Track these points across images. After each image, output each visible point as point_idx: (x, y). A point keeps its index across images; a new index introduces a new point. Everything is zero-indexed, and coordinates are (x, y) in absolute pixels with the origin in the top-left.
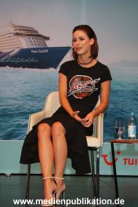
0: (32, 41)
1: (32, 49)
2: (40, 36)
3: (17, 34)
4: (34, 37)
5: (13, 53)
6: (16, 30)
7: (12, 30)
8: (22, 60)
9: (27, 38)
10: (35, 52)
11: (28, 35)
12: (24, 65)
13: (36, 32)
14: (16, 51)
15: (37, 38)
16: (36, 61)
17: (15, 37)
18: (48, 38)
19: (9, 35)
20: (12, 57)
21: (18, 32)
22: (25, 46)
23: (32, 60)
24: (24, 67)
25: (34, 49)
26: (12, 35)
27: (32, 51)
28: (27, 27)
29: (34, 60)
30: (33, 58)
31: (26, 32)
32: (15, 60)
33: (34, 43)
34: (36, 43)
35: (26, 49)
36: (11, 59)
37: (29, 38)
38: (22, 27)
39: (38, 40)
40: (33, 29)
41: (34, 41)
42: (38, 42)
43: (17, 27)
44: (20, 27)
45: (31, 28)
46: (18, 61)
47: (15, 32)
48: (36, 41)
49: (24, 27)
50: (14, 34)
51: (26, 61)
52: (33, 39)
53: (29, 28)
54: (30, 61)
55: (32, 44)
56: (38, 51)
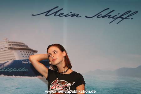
0: (23, 53)
1: (23, 60)
2: (29, 50)
3: (11, 48)
4: (25, 51)
5: (8, 64)
6: (10, 45)
7: (7, 45)
8: (14, 70)
9: (19, 51)
10: (25, 63)
11: (19, 49)
12: (17, 74)
13: (27, 46)
14: (10, 62)
15: (28, 51)
17: (10, 51)
18: (36, 52)
19: (4, 49)
20: (6, 68)
21: (12, 46)
22: (17, 58)
23: (23, 69)
24: (16, 75)
25: (25, 61)
26: (7, 49)
27: (23, 62)
28: (19, 43)
29: (25, 69)
30: (24, 68)
31: (18, 46)
32: (8, 69)
33: (25, 56)
34: (27, 55)
35: (18, 60)
36: (5, 69)
37: (21, 52)
38: (15, 42)
39: (28, 53)
40: (24, 44)
41: (25, 54)
42: (28, 54)
43: (11, 42)
44: (13, 42)
45: (23, 44)
46: (11, 71)
47: (9, 46)
48: (26, 54)
49: (17, 43)
50: (9, 48)
51: (18, 70)
52: (24, 52)
53: (21, 43)
54: (21, 70)
55: (23, 57)
56: (28, 62)
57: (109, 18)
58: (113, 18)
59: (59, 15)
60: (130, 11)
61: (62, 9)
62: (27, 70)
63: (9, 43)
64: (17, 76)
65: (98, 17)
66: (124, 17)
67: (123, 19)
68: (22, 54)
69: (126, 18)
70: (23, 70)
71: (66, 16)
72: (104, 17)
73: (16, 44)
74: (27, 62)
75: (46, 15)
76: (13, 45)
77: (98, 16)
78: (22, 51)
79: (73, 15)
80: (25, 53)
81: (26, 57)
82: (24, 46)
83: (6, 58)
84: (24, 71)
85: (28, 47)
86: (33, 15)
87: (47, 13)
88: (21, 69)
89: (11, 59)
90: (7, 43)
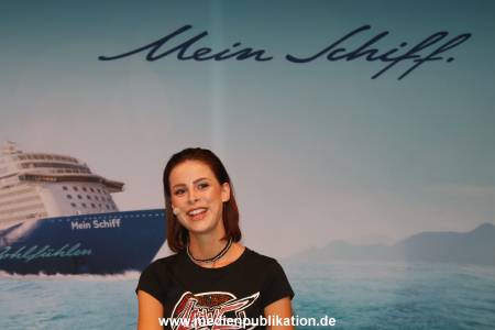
0: (74, 194)
1: (73, 219)
2: (95, 180)
3: (29, 178)
4: (79, 186)
5: (19, 232)
6: (26, 166)
7: (14, 167)
8: (45, 253)
9: (59, 186)
10: (80, 226)
11: (60, 180)
13: (85, 169)
14: (28, 225)
15: (88, 186)
16: (84, 252)
17: (26, 186)
18: (118, 187)
19: (4, 182)
20: (16, 246)
21: (31, 170)
22: (52, 212)
23: (75, 251)
24: (50, 272)
25: (80, 219)
26: (15, 180)
27: (74, 225)
28: (58, 158)
29: (81, 248)
30: (78, 245)
31: (56, 169)
32: (22, 252)
33: (78, 203)
34: (85, 200)
35: (56, 219)
36: (11, 252)
37: (65, 188)
38: (42, 157)
39: (89, 192)
40: (76, 161)
41: (80, 197)
42: (89, 198)
43: (29, 157)
44: (36, 157)
45: (70, 159)
46: (33, 256)
47: (24, 171)
48: (84, 195)
49: (49, 157)
50: (21, 178)
51: (56, 254)
52: (76, 189)
53: (64, 158)
54: (68, 254)
55: (74, 205)
56: (92, 225)
57: (369, 59)
58: (384, 58)
59: (196, 56)
60: (444, 34)
61: (205, 34)
62: (89, 252)
63: (22, 158)
64: (54, 273)
65: (330, 58)
66: (423, 53)
67: (421, 61)
68: (69, 197)
69: (428, 59)
70: (75, 254)
71: (218, 57)
72: (351, 56)
73: (46, 161)
74: (88, 226)
75: (149, 58)
76: (36, 165)
77: (332, 54)
78: (70, 186)
79: (245, 55)
80: (81, 192)
81: (84, 205)
82: (77, 168)
83: (12, 211)
84: (80, 257)
85: (89, 172)
86: (102, 58)
87: (153, 51)
88: (66, 250)
89: (32, 216)
90: (15, 159)
